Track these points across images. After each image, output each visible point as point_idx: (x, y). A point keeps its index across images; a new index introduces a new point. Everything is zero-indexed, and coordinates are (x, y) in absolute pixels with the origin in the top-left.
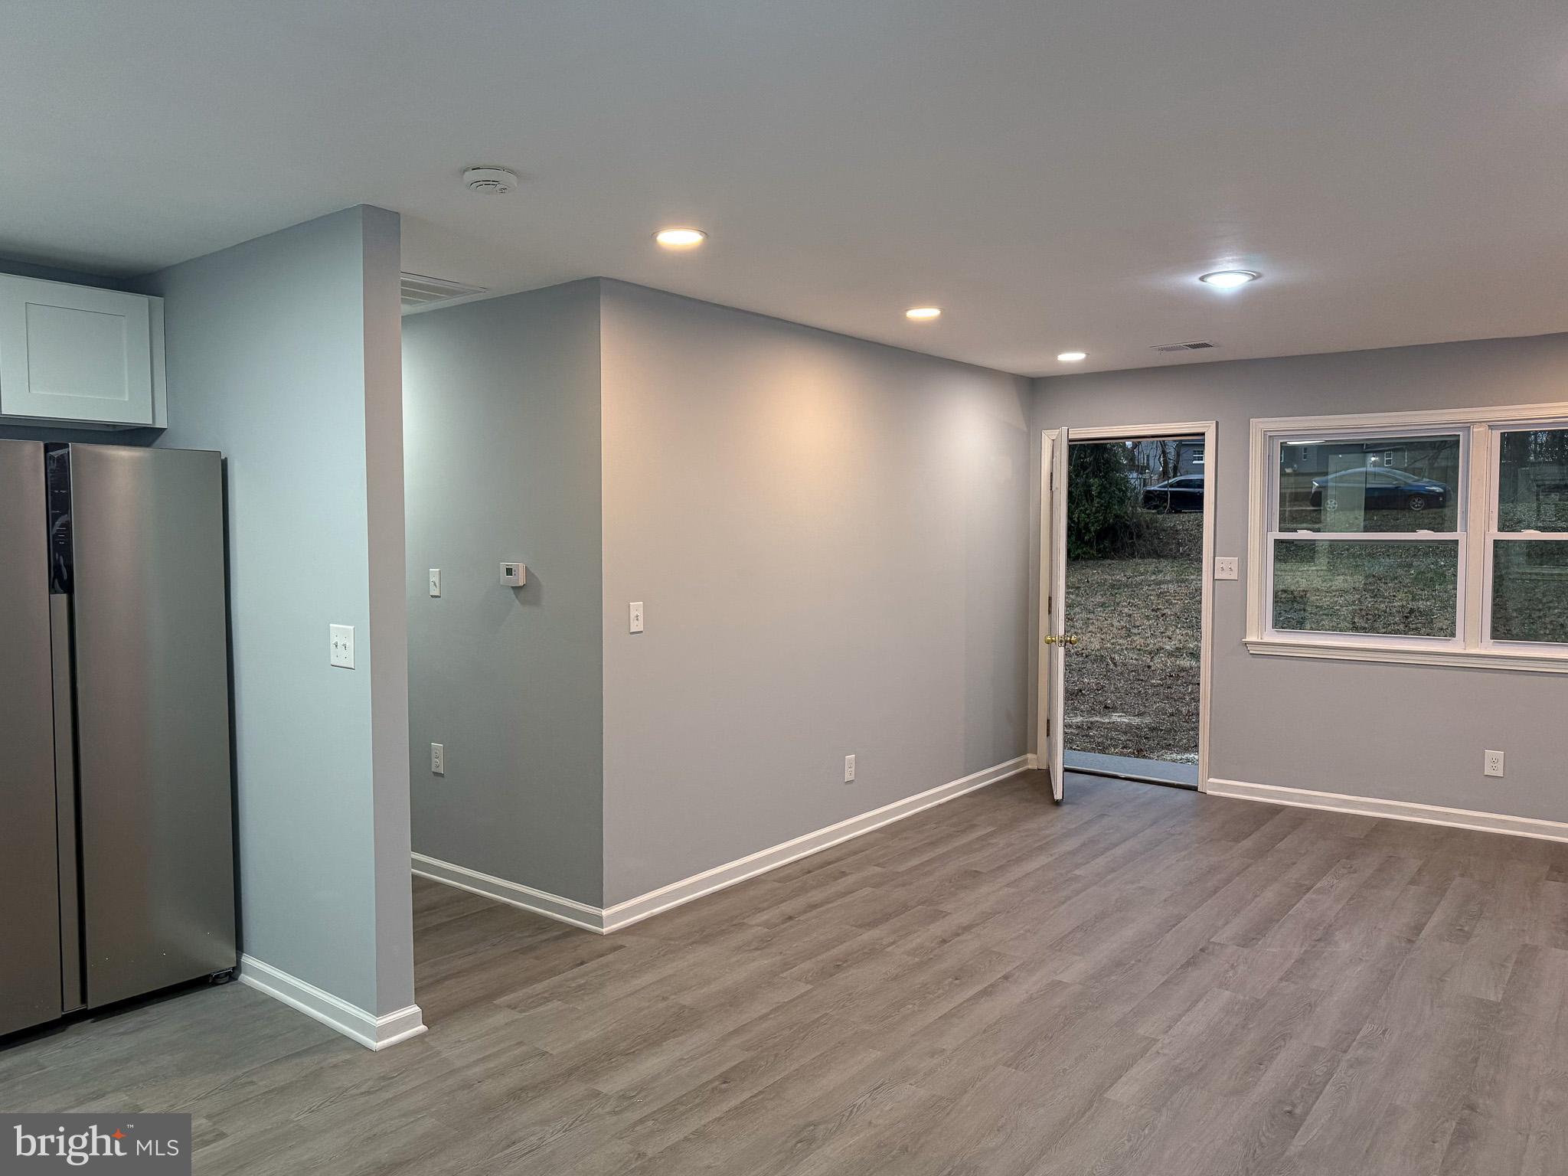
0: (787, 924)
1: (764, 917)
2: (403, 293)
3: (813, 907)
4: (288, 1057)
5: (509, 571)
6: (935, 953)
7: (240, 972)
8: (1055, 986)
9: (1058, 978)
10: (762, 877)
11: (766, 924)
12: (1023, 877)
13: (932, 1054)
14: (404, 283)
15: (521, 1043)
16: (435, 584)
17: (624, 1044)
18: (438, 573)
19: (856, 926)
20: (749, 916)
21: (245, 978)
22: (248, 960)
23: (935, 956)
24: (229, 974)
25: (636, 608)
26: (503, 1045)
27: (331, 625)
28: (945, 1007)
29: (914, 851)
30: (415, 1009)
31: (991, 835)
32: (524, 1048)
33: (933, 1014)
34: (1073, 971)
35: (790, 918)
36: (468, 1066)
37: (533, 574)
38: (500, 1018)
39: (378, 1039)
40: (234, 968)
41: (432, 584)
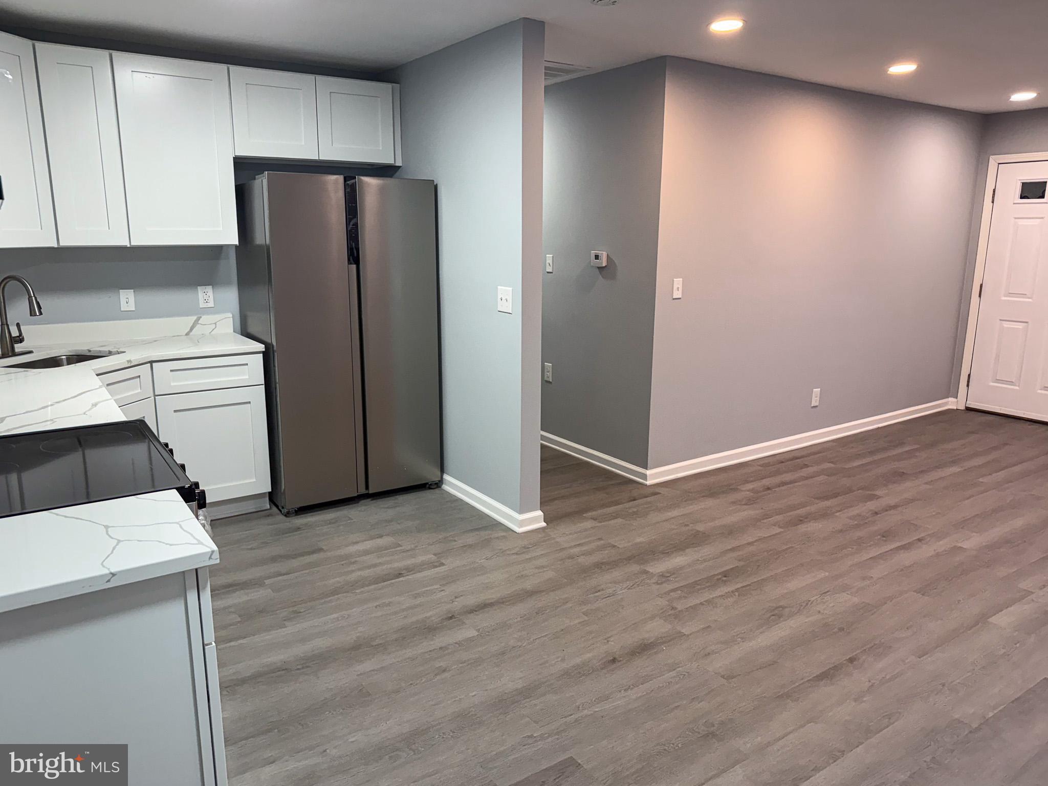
0: (765, 492)
1: (750, 486)
2: (546, 74)
3: (784, 484)
4: (472, 531)
5: (597, 257)
6: (868, 520)
7: (442, 483)
8: (957, 550)
9: (959, 545)
10: (750, 463)
11: (752, 490)
12: (938, 479)
13: (864, 579)
14: (546, 68)
15: (600, 539)
16: (550, 265)
17: (663, 547)
18: (552, 258)
19: (814, 498)
20: (741, 485)
21: (445, 487)
22: (446, 477)
23: (869, 521)
24: (436, 484)
25: (678, 282)
26: (590, 539)
27: (499, 287)
28: (874, 552)
29: (858, 456)
30: (539, 513)
31: (917, 450)
32: (602, 542)
33: (865, 556)
34: (972, 542)
35: (769, 489)
36: (571, 547)
37: (612, 259)
38: (588, 524)
39: (521, 526)
40: (439, 481)
41: (548, 264)
